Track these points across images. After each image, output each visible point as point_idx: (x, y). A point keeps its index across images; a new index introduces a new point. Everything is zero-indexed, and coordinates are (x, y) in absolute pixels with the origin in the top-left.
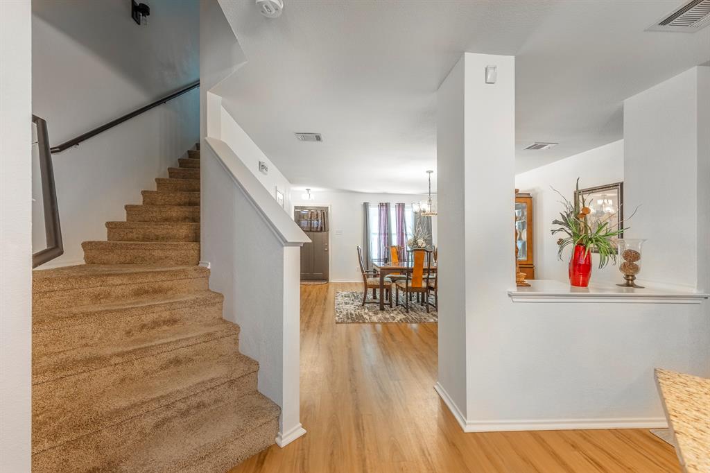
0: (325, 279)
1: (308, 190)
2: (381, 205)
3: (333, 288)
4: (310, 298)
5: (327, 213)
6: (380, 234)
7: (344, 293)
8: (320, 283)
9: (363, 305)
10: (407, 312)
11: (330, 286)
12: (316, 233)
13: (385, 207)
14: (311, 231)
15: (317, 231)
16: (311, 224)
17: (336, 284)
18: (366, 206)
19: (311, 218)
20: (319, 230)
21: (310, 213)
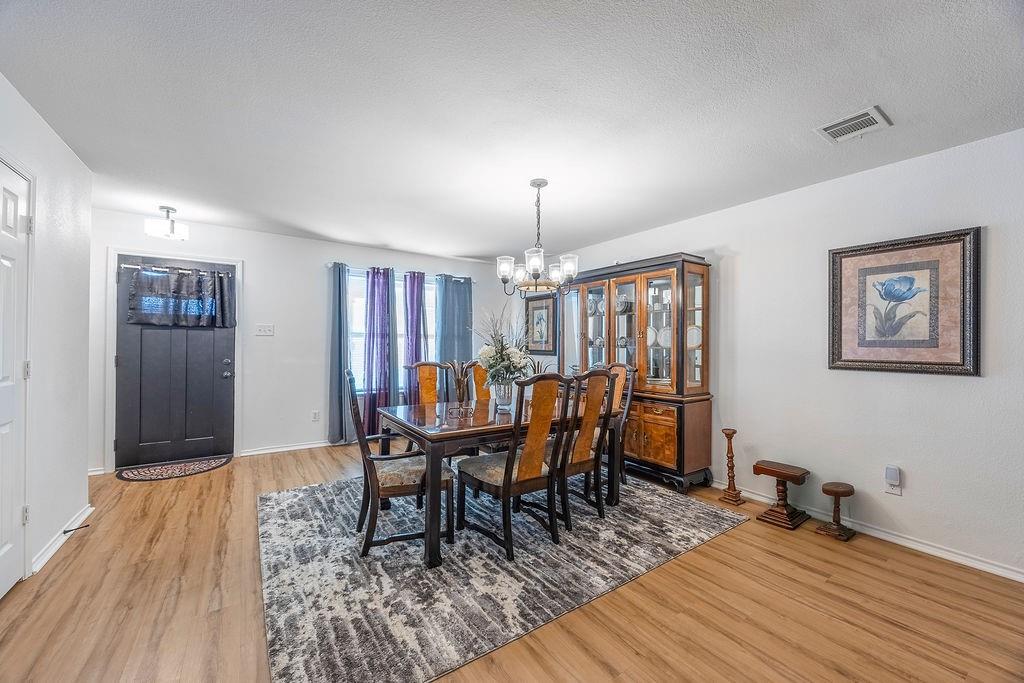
0: (221, 447)
1: (168, 210)
2: (375, 272)
3: (248, 481)
4: (159, 548)
5: (232, 281)
6: (371, 335)
7: (287, 498)
8: (204, 466)
9: (365, 553)
10: (511, 557)
11: (238, 473)
12: (192, 333)
13: (381, 278)
14: (176, 326)
15: (197, 327)
16: (177, 307)
17: (254, 462)
18: (339, 272)
19: (178, 291)
20: (203, 323)
21: (173, 278)
